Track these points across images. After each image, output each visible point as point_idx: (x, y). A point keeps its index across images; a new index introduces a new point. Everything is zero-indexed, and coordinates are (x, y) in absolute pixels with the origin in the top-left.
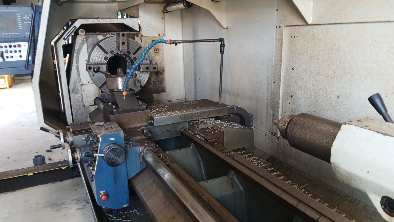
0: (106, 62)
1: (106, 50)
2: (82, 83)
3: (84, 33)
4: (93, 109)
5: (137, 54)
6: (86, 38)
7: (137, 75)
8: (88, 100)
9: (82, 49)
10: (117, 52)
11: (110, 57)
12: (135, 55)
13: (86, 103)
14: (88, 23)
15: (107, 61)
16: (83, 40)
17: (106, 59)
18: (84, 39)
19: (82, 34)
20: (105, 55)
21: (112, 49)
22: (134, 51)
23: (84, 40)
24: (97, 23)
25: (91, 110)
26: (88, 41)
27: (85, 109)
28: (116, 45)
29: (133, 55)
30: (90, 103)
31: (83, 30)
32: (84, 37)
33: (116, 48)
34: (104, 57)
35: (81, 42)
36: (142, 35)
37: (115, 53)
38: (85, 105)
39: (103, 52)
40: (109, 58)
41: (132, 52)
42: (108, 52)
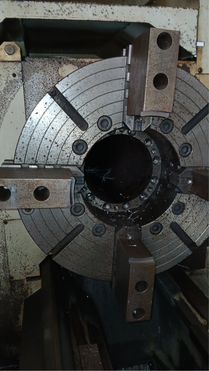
0: (79, 159)
1: (81, 113)
2: (7, 217)
3: (17, 56)
4: (35, 287)
5: (196, 130)
6: (22, 71)
7: (184, 209)
8: (23, 262)
9: (9, 110)
10: (123, 123)
11: (94, 142)
12: (189, 137)
13: (18, 271)
14: (29, 16)
15: (84, 155)
16: (13, 78)
17: (80, 148)
18: (14, 75)
19: (10, 58)
20: (78, 132)
21: (107, 111)
22: (188, 118)
23: (17, 78)
24: (59, 17)
25: (29, 291)
26: (29, 83)
27: (12, 289)
28: (120, 95)
29: (181, 135)
30: (27, 271)
31: (13, 43)
32: (17, 69)
33: (119, 106)
34: (71, 141)
35: (4, 86)
36: (200, 71)
37: (116, 125)
38: (12, 278)
39: (71, 122)
40: (90, 147)
41: (179, 124)
42: (91, 121)
